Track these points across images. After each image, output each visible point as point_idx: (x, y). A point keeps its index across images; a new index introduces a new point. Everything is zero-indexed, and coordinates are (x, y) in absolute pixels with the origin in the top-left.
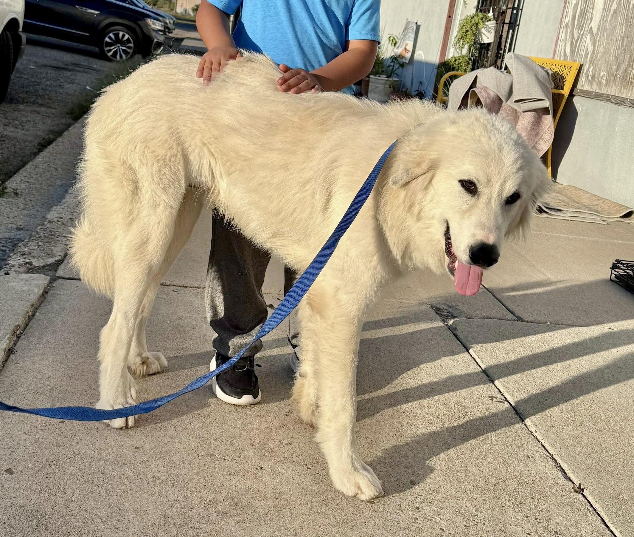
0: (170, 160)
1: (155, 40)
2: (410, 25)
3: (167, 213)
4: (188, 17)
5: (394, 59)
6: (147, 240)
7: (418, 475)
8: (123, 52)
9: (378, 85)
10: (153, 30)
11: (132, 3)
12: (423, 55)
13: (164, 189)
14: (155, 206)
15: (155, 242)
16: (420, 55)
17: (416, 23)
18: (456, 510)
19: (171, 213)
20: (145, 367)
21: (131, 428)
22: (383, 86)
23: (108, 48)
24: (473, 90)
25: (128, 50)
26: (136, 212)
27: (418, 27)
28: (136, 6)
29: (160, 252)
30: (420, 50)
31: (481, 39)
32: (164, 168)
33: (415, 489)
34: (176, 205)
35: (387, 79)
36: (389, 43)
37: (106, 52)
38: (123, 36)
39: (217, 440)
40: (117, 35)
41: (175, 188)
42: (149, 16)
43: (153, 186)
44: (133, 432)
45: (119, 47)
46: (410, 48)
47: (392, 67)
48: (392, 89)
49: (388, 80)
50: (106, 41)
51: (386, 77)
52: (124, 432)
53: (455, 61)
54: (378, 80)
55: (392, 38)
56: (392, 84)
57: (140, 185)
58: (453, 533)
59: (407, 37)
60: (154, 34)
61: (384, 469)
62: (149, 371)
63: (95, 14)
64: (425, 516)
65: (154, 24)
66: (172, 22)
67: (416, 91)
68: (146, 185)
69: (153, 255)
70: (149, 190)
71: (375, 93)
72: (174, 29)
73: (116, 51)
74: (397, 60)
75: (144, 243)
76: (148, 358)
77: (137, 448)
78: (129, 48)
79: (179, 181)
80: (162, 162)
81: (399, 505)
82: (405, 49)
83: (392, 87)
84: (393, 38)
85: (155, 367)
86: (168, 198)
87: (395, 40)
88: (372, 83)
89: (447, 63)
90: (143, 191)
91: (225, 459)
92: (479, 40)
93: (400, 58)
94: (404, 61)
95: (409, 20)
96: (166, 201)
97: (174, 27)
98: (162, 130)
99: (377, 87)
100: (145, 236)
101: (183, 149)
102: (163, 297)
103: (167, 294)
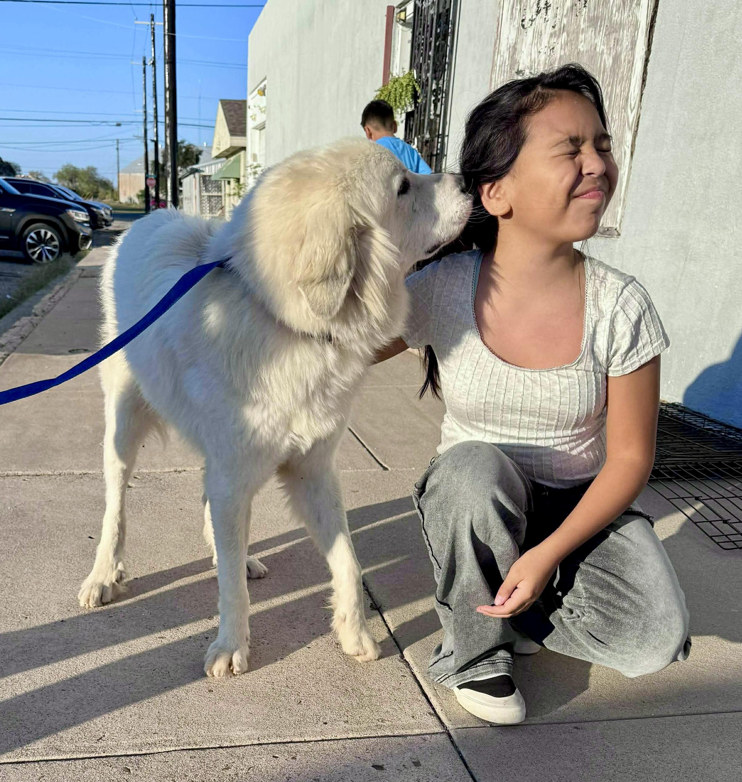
1: (82, 234)
4: (133, 206)
8: (49, 253)
10: (78, 222)
11: (60, 197)
23: (32, 251)
25: (54, 250)
28: (67, 199)
37: (31, 255)
38: (46, 234)
39: (24, 603)
40: (38, 234)
42: (70, 207)
45: (43, 247)
50: (29, 243)
60: (79, 227)
63: (12, 213)
65: (77, 215)
66: (108, 212)
72: (113, 221)
73: (41, 252)
78: (55, 247)
91: (27, 618)
97: (112, 218)
102: (11, 486)
103: (15, 484)
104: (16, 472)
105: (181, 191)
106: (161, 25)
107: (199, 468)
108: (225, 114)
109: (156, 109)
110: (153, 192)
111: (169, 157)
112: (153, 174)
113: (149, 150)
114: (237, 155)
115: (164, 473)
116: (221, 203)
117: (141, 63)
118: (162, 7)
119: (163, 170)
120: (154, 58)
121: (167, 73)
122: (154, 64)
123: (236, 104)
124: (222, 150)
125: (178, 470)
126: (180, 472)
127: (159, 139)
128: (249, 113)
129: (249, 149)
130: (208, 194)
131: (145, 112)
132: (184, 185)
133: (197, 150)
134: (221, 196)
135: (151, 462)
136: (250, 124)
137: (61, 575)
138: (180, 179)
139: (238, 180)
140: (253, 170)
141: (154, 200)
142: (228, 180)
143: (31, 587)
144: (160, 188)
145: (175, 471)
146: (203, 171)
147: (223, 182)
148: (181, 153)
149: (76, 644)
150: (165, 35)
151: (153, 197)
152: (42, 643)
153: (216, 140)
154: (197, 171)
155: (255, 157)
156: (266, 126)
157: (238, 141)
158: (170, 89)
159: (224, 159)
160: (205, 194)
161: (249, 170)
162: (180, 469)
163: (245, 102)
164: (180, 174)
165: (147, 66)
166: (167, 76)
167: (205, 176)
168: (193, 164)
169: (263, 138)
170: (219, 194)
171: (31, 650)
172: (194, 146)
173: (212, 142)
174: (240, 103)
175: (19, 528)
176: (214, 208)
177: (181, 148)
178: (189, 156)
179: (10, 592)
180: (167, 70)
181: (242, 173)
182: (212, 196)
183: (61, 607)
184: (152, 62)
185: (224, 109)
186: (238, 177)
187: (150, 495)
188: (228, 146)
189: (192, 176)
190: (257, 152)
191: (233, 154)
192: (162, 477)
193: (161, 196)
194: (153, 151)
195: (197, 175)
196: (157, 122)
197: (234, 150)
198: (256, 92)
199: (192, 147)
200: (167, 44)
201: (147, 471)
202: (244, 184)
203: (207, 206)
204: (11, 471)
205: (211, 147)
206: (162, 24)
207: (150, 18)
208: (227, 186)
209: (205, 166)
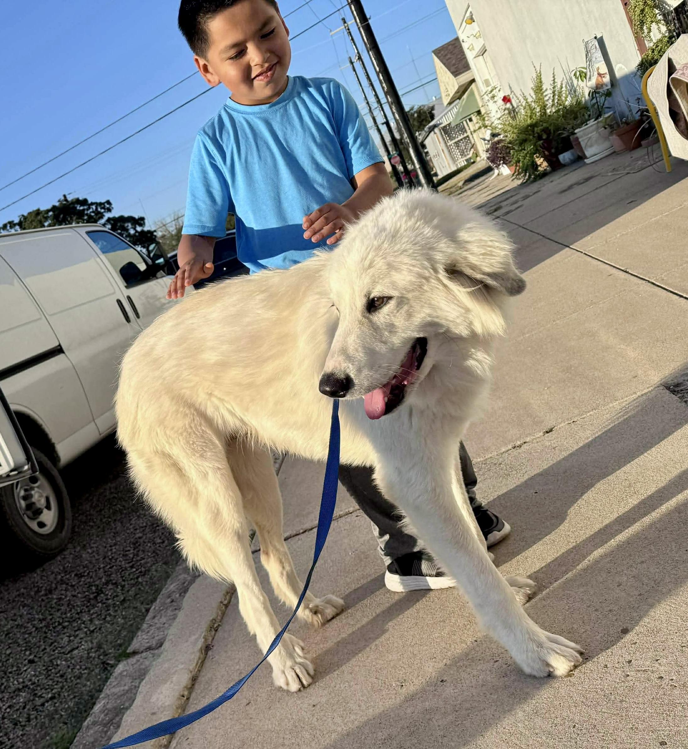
0: (191, 427)
2: (590, 45)
3: (219, 476)
5: (594, 93)
6: (218, 510)
7: (632, 619)
9: (590, 135)
12: (623, 67)
13: (202, 456)
14: (205, 476)
15: (225, 509)
16: (620, 68)
17: (596, 38)
18: (683, 645)
19: (222, 474)
20: (320, 616)
21: (309, 685)
22: (595, 133)
24: (673, 78)
26: (194, 490)
27: (601, 42)
29: (236, 516)
30: (618, 63)
31: (667, 6)
32: (190, 437)
33: (628, 637)
34: (223, 464)
35: (596, 122)
36: (578, 81)
39: (394, 667)
41: (211, 449)
43: (191, 459)
44: (310, 690)
46: (604, 69)
47: (596, 105)
48: (609, 129)
49: (598, 123)
51: (595, 120)
52: (303, 694)
53: (653, 52)
54: (587, 130)
55: (578, 74)
56: (606, 122)
57: (181, 465)
58: (675, 678)
59: (594, 59)
61: (588, 628)
62: (327, 617)
64: (638, 669)
67: (638, 112)
68: (185, 461)
69: (231, 522)
70: (191, 465)
71: (591, 146)
74: (599, 93)
75: (216, 515)
76: (317, 606)
77: (314, 706)
79: (211, 441)
80: (185, 434)
81: (606, 666)
82: (599, 75)
83: (607, 127)
84: (579, 72)
85: (330, 612)
86: (210, 463)
87: (583, 72)
88: (582, 137)
89: (644, 60)
90: (187, 468)
91: (402, 686)
92: (665, 8)
93: (600, 88)
94: (605, 88)
95: (586, 40)
96: (211, 466)
98: (167, 403)
99: (590, 138)
100: (213, 509)
101: (196, 410)
102: (346, 528)
103: (350, 523)
104: (347, 510)
105: (427, 153)
106: (353, 23)
107: (541, 434)
108: (442, 61)
109: (376, 96)
110: (400, 168)
111: (403, 129)
112: (394, 152)
113: (383, 133)
114: (469, 90)
115: (502, 454)
116: (471, 143)
117: (349, 64)
118: (348, 6)
119: (402, 143)
120: (358, 53)
121: (373, 59)
122: (360, 58)
123: (449, 45)
124: (451, 95)
125: (517, 445)
126: (520, 446)
127: (389, 119)
128: (465, 46)
129: (478, 79)
130: (454, 141)
131: (368, 103)
132: (427, 146)
133: (429, 108)
134: (468, 136)
135: (483, 447)
136: (470, 55)
137: (424, 620)
138: (422, 142)
139: (479, 112)
140: (490, 95)
141: (404, 174)
142: (469, 117)
143: (396, 645)
144: (406, 160)
145: (514, 447)
146: (441, 124)
147: (464, 122)
148: (414, 119)
149: (466, 710)
150: (359, 28)
151: (402, 173)
152: (428, 717)
153: (442, 89)
154: (435, 126)
155: (487, 83)
156: (487, 48)
157: (464, 78)
158: (381, 70)
159: (458, 101)
160: (450, 143)
161: (486, 98)
162: (519, 443)
163: (457, 39)
164: (420, 138)
165: (354, 64)
166: (374, 61)
167: (445, 127)
168: (430, 122)
169: (489, 60)
170: (465, 135)
171: (418, 729)
172: (424, 106)
173: (440, 94)
174: (452, 43)
175: (365, 574)
176: (465, 151)
177: (413, 115)
178: (422, 118)
179: (376, 657)
180: (372, 56)
181: (480, 104)
182: (458, 141)
183: (435, 662)
184: (357, 58)
185: (439, 58)
186: (478, 109)
187: (494, 486)
188: (456, 87)
189: (433, 133)
190: (487, 77)
191: (464, 92)
192: (501, 460)
193: (410, 167)
194: (387, 131)
195: (436, 130)
196: (381, 105)
197: (464, 88)
198: (464, 24)
199: (422, 107)
200: (364, 34)
201: (482, 459)
202: (485, 113)
203: (457, 152)
204: (341, 511)
205: (441, 98)
206: (354, 21)
207: (342, 22)
208: (469, 123)
209: (442, 117)
